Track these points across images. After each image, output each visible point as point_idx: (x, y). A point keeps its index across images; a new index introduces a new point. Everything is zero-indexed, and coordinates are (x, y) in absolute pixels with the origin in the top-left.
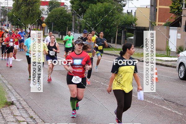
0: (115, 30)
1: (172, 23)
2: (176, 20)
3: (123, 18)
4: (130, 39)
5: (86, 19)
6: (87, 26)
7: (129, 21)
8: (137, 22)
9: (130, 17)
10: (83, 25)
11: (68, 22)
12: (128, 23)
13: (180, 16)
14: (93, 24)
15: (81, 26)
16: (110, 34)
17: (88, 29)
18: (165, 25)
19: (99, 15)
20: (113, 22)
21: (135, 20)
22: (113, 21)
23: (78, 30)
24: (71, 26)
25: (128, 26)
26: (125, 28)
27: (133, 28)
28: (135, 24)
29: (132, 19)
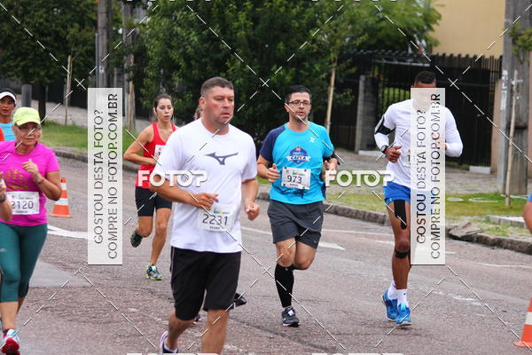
0: (324, 76)
3: (364, 12)
6: (175, 55)
7: (398, 23)
8: (439, 32)
10: (154, 48)
11: (73, 31)
12: (388, 36)
14: (203, 40)
15: (141, 55)
17: (178, 67)
20: (313, 33)
21: (430, 19)
22: (313, 25)
23: (126, 76)
24: (87, 51)
25: (390, 54)
26: (375, 64)
27: (414, 64)
28: (426, 40)
29: (411, 16)
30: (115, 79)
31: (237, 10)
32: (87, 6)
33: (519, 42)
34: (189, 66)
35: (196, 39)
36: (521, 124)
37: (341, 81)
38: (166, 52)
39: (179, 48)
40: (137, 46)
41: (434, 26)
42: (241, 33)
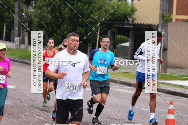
3: (110, 8)
4: (123, 46)
5: (40, 8)
6: (43, 23)
7: (122, 12)
9: (123, 6)
12: (118, 17)
14: (53, 18)
15: (30, 23)
17: (44, 27)
20: (92, 15)
21: (133, 11)
22: (91, 12)
23: (25, 30)
24: (11, 21)
25: (119, 23)
26: (114, 26)
27: (128, 27)
28: (132, 18)
29: (126, 10)
30: (21, 31)
31: (65, 7)
32: (11, 5)
33: (164, 19)
34: (48, 27)
35: (50, 17)
36: (165, 48)
37: (102, 32)
38: (40, 22)
39: (44, 20)
40: (29, 20)
41: (135, 13)
42: (66, 15)
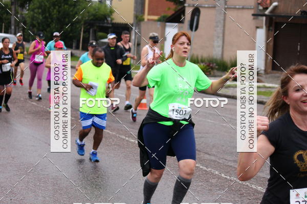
0: (80, 29)
1: (170, 17)
2: (176, 12)
3: (92, 10)
4: (103, 42)
5: (33, 10)
6: (35, 22)
7: (102, 13)
8: (114, 16)
9: (103, 7)
10: (28, 20)
11: (5, 16)
12: (99, 17)
13: (182, 6)
14: (43, 18)
16: (71, 34)
17: (35, 26)
18: (159, 20)
19: (54, 5)
21: (112, 12)
23: (20, 29)
24: (9, 22)
25: (100, 22)
26: (95, 25)
27: (107, 25)
28: (111, 18)
29: (106, 11)
31: (54, 9)
33: (138, 19)
36: (139, 43)
37: (85, 30)
39: (36, 20)
40: (23, 20)
42: (55, 16)
